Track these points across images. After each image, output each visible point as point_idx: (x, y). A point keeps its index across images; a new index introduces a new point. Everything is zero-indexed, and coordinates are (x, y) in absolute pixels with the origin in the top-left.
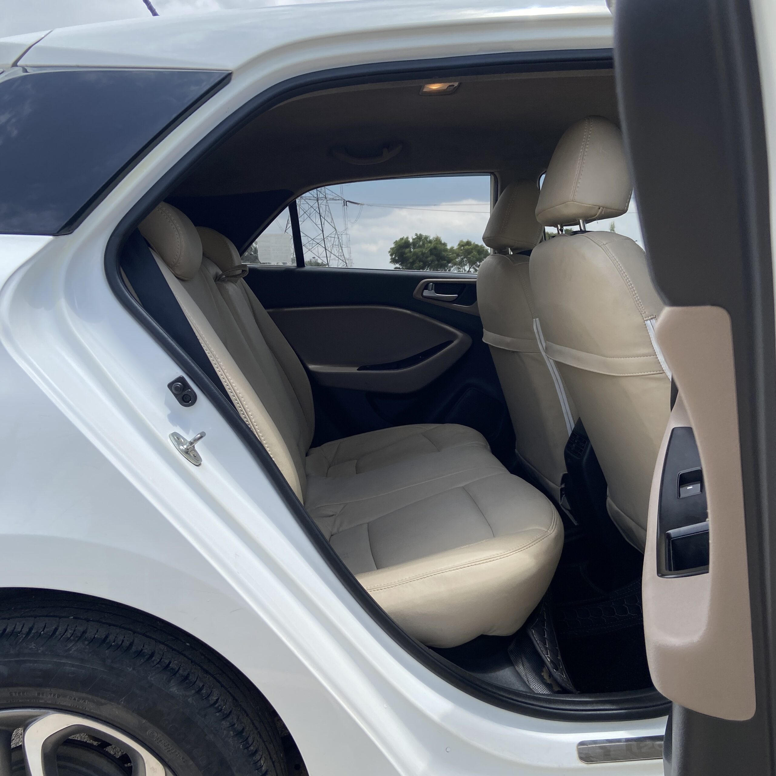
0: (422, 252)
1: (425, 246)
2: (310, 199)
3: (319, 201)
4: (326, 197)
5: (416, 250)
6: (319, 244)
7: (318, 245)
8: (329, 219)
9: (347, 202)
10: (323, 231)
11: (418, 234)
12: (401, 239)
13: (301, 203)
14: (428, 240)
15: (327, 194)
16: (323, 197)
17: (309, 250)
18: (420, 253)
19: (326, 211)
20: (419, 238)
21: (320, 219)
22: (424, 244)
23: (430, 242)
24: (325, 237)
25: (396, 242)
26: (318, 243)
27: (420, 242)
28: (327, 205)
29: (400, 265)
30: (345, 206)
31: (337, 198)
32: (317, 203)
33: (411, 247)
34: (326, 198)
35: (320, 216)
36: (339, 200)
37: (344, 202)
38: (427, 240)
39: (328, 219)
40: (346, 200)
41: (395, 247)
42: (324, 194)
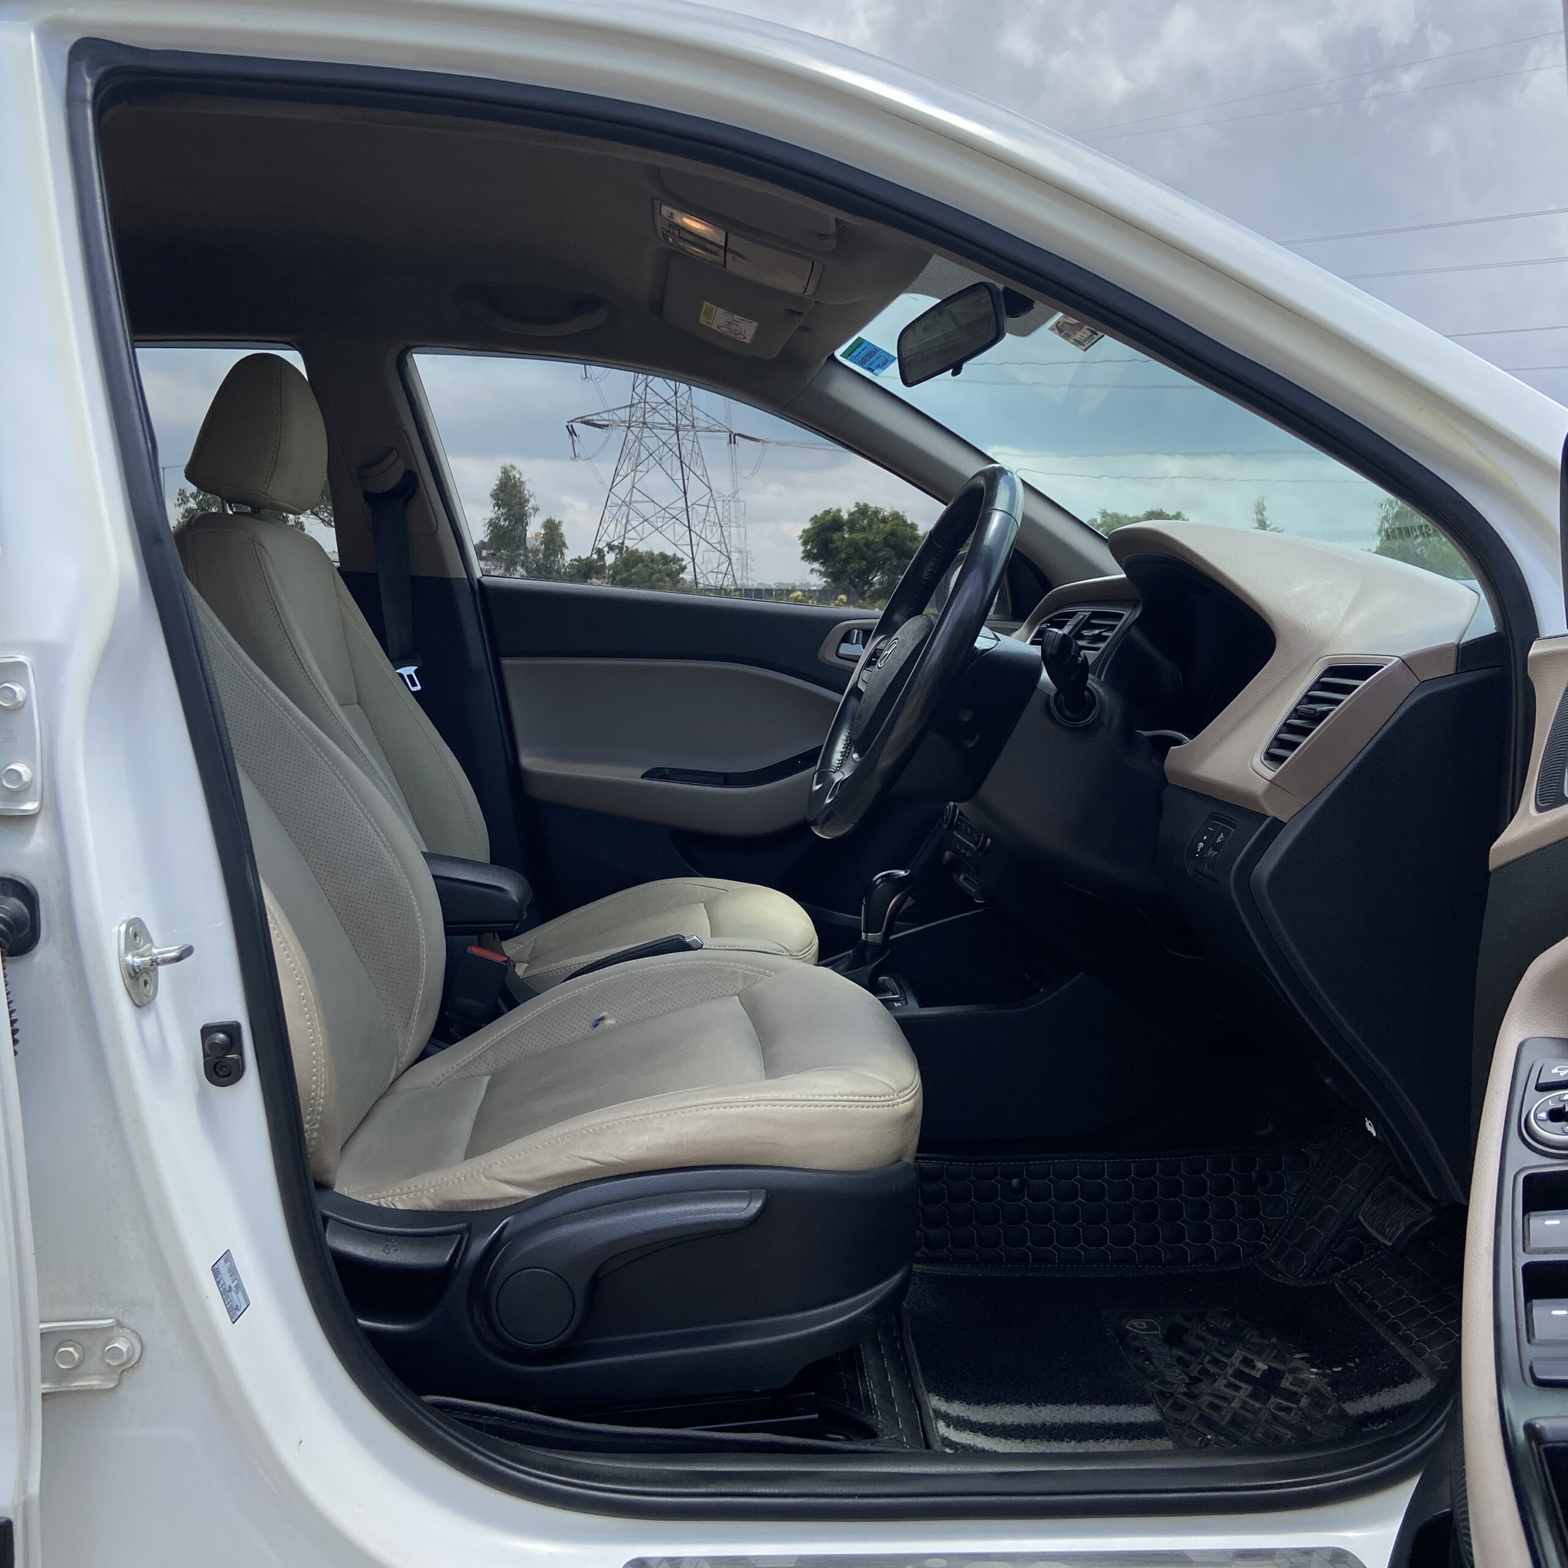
0: (866, 539)
1: (873, 529)
2: (662, 428)
3: (680, 433)
4: (693, 424)
5: (854, 535)
6: (677, 519)
7: (674, 520)
8: (698, 469)
9: (737, 437)
10: (685, 493)
11: (861, 503)
12: (825, 512)
13: (644, 435)
14: (880, 516)
15: (697, 419)
16: (688, 426)
17: (657, 529)
18: (863, 542)
19: (694, 453)
20: (863, 511)
21: (680, 470)
22: (870, 524)
23: (884, 520)
24: (689, 505)
25: (814, 519)
26: (674, 517)
27: (864, 519)
28: (695, 440)
29: (821, 563)
30: (733, 444)
31: (717, 428)
32: (676, 436)
33: (845, 530)
34: (693, 426)
35: (681, 462)
36: (720, 431)
37: (730, 435)
38: (877, 517)
39: (696, 469)
40: (735, 432)
41: (814, 528)
42: (691, 419)
